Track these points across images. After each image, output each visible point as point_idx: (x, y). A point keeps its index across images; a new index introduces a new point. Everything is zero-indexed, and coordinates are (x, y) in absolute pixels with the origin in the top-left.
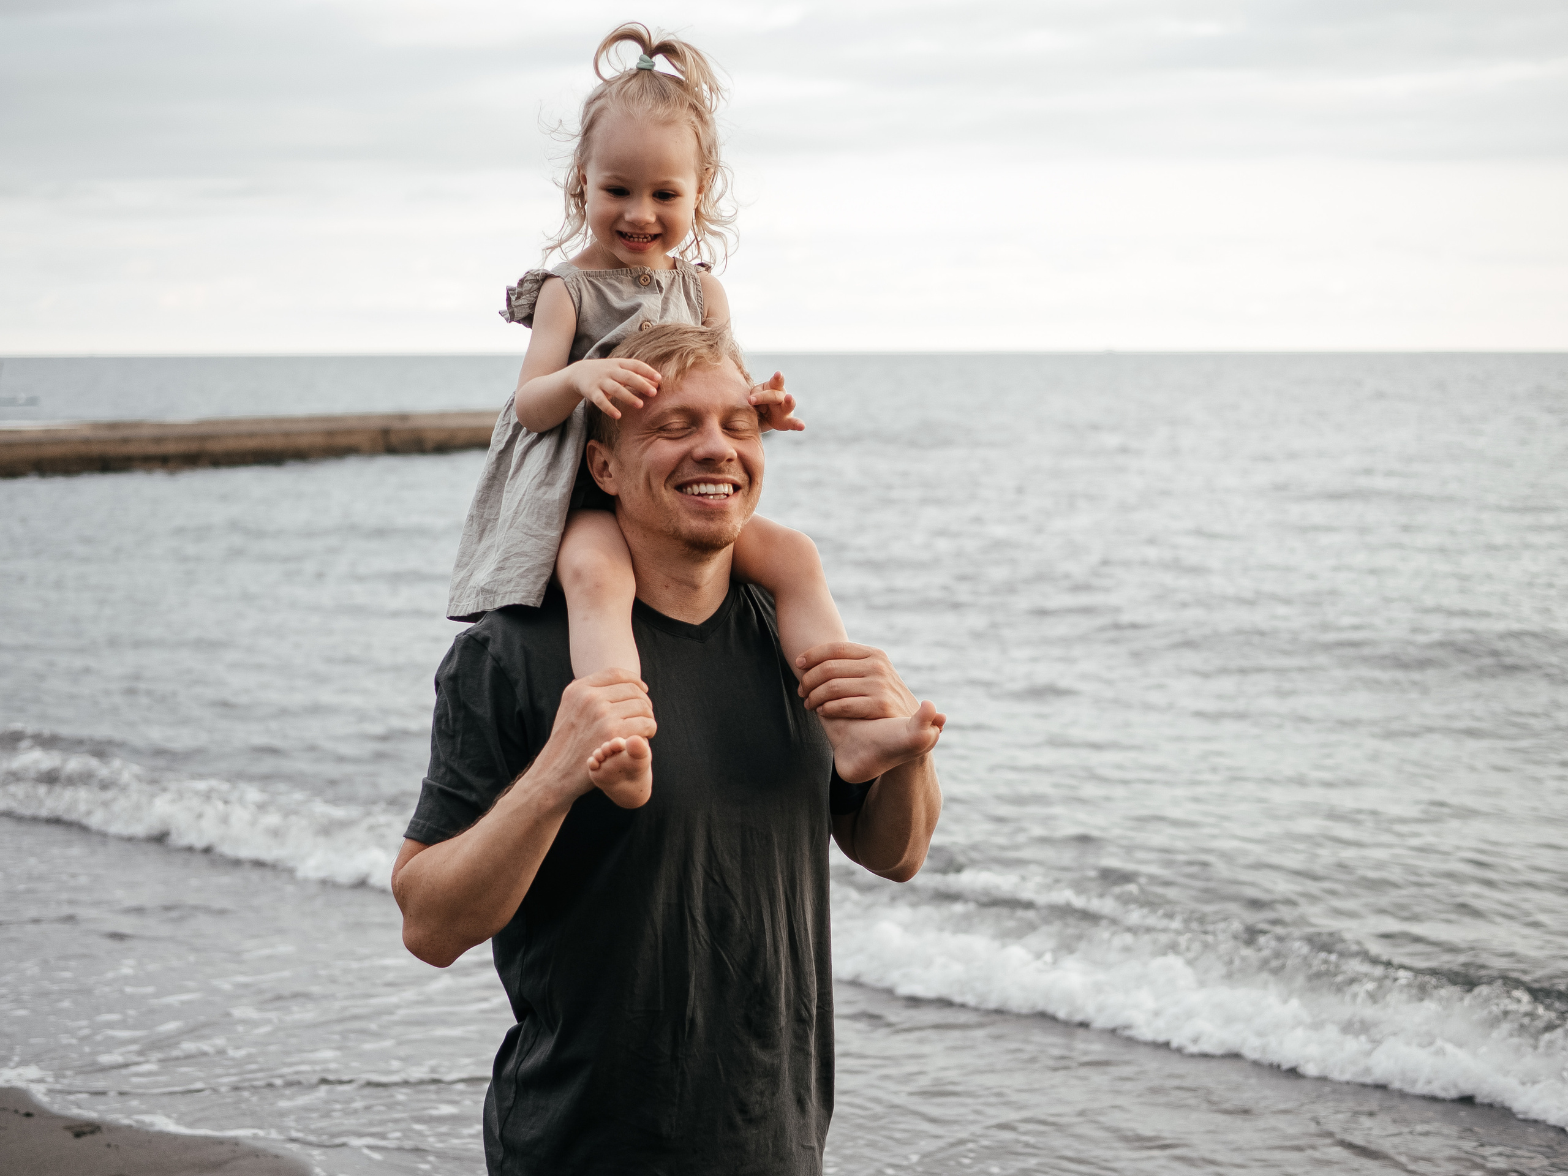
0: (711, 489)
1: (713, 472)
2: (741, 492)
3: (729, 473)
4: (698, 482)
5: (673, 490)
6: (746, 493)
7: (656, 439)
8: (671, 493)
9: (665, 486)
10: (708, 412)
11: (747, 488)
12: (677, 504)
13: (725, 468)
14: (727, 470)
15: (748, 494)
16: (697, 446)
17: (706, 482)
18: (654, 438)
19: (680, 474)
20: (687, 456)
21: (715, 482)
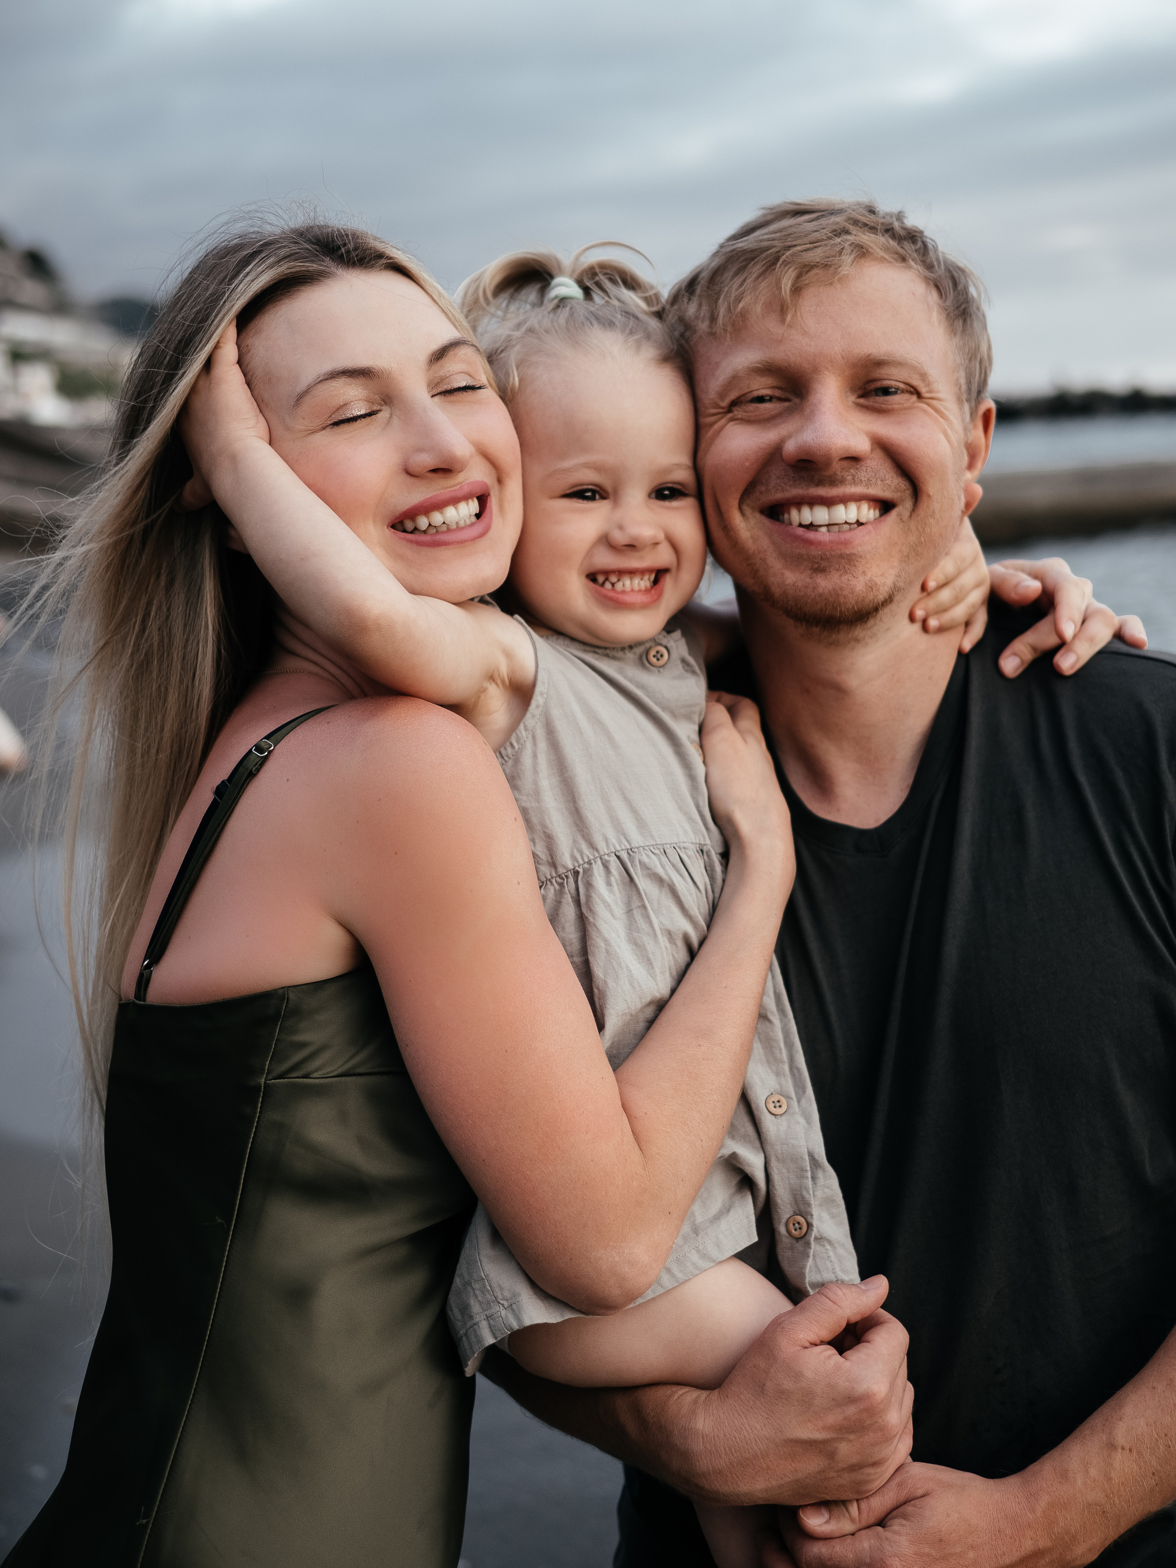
0: (821, 515)
1: (820, 483)
2: (894, 513)
3: (854, 482)
4: (799, 503)
5: (758, 515)
6: (906, 514)
7: (726, 425)
8: (752, 521)
9: (740, 509)
10: (816, 370)
11: (909, 504)
12: (765, 543)
13: (845, 474)
14: (849, 478)
15: (910, 516)
16: (790, 436)
17: (812, 502)
18: (723, 421)
19: (763, 489)
20: (774, 455)
21: (829, 503)
